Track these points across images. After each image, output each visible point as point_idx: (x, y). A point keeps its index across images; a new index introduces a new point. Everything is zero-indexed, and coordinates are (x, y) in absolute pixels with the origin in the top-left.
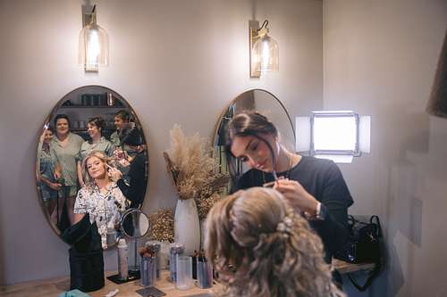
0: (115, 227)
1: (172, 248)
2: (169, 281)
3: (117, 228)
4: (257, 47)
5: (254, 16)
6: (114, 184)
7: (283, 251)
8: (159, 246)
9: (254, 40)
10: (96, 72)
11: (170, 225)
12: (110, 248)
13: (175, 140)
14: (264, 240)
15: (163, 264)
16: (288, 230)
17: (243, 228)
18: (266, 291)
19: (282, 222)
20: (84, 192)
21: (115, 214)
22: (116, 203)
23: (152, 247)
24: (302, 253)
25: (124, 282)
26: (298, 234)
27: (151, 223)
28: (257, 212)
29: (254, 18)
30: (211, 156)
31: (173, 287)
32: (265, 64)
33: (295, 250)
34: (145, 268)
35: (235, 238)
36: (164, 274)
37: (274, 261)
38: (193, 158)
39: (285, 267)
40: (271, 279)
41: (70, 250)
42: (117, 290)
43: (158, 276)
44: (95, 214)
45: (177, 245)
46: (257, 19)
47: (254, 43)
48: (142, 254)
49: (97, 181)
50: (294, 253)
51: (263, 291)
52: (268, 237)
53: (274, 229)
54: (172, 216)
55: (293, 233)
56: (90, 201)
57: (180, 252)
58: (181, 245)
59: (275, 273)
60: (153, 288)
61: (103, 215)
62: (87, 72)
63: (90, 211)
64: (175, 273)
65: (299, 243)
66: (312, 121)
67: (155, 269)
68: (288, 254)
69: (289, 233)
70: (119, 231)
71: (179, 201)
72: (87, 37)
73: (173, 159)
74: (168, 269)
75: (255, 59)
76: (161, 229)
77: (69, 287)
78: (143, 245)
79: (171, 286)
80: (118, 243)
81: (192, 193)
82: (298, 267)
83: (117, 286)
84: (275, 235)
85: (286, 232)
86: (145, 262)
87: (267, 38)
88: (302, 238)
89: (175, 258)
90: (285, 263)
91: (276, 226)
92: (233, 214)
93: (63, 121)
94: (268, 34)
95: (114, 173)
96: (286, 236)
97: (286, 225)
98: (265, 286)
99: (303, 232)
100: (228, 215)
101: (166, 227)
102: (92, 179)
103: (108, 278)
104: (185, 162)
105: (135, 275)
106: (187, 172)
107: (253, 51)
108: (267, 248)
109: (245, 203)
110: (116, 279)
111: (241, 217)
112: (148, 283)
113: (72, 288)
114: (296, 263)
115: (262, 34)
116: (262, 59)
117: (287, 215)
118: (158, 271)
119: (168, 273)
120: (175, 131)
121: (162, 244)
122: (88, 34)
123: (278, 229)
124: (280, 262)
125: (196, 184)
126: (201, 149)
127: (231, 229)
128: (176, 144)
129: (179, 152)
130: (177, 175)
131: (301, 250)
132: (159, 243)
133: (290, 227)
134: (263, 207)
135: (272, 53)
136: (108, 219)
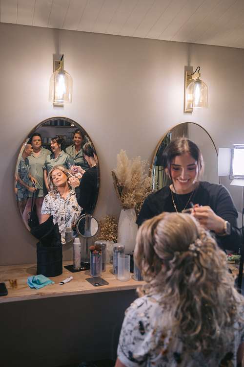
0: (72, 227)
1: (115, 248)
2: (112, 273)
3: (74, 228)
4: (190, 88)
5: (189, 62)
6: (72, 192)
7: (192, 266)
8: (105, 245)
9: (189, 83)
10: (62, 106)
11: (115, 229)
12: (67, 244)
13: (121, 162)
14: (177, 256)
15: (108, 259)
16: (198, 249)
17: (162, 245)
18: (177, 295)
19: (194, 242)
20: (49, 197)
21: (73, 216)
22: (73, 207)
23: (100, 245)
24: (207, 269)
25: (77, 271)
26: (206, 253)
27: (100, 226)
28: (173, 234)
29: (189, 64)
30: (150, 176)
31: (115, 278)
32: (196, 102)
33: (202, 266)
34: (94, 262)
35: (157, 251)
36: (109, 267)
37: (184, 272)
38: (135, 176)
39: (193, 278)
40: (182, 286)
41: (38, 244)
42: (72, 278)
43: (103, 269)
44: (57, 215)
45: (119, 245)
46: (192, 65)
47: (188, 84)
48: (92, 251)
49: (59, 189)
50: (200, 269)
51: (175, 294)
52: (181, 254)
53: (187, 248)
54: (117, 222)
55: (201, 252)
56: (54, 204)
57: (121, 251)
58: (123, 246)
59: (185, 282)
60: (99, 278)
61: (64, 216)
62: (55, 106)
63: (53, 213)
64: (117, 267)
65: (205, 261)
66: (232, 152)
67: (101, 262)
68: (196, 269)
69: (198, 253)
70: (74, 230)
71: (123, 210)
72: (56, 79)
73: (119, 177)
74: (111, 263)
75: (189, 97)
76: (107, 232)
77: (36, 272)
78: (93, 244)
79: (113, 277)
80: (73, 241)
81: (133, 205)
82: (203, 280)
83: (72, 273)
84: (187, 253)
85: (196, 251)
86: (94, 257)
87: (198, 81)
88: (209, 256)
89: (117, 255)
90: (192, 275)
91: (188, 246)
92: (156, 233)
93: (37, 138)
94: (200, 78)
95: (73, 181)
96: (195, 255)
97: (197, 245)
98: (177, 291)
99: (210, 251)
100: (153, 233)
101: (111, 230)
102: (55, 188)
103: (65, 267)
104: (128, 180)
105: (86, 266)
106: (129, 188)
107: (187, 91)
108: (180, 262)
109: (166, 226)
110: (71, 269)
111: (162, 236)
112: (96, 274)
113: (38, 274)
114: (201, 276)
115: (195, 78)
116: (194, 98)
117: (198, 237)
118: (103, 265)
119: (111, 266)
120: (122, 155)
121: (108, 244)
122: (57, 76)
123: (190, 248)
124: (189, 274)
125: (136, 197)
126: (141, 170)
127: (154, 244)
128: (122, 165)
129: (124, 171)
130: (121, 190)
131: (206, 266)
132: (105, 242)
133: (200, 247)
134: (179, 231)
135: (203, 93)
136: (67, 220)
